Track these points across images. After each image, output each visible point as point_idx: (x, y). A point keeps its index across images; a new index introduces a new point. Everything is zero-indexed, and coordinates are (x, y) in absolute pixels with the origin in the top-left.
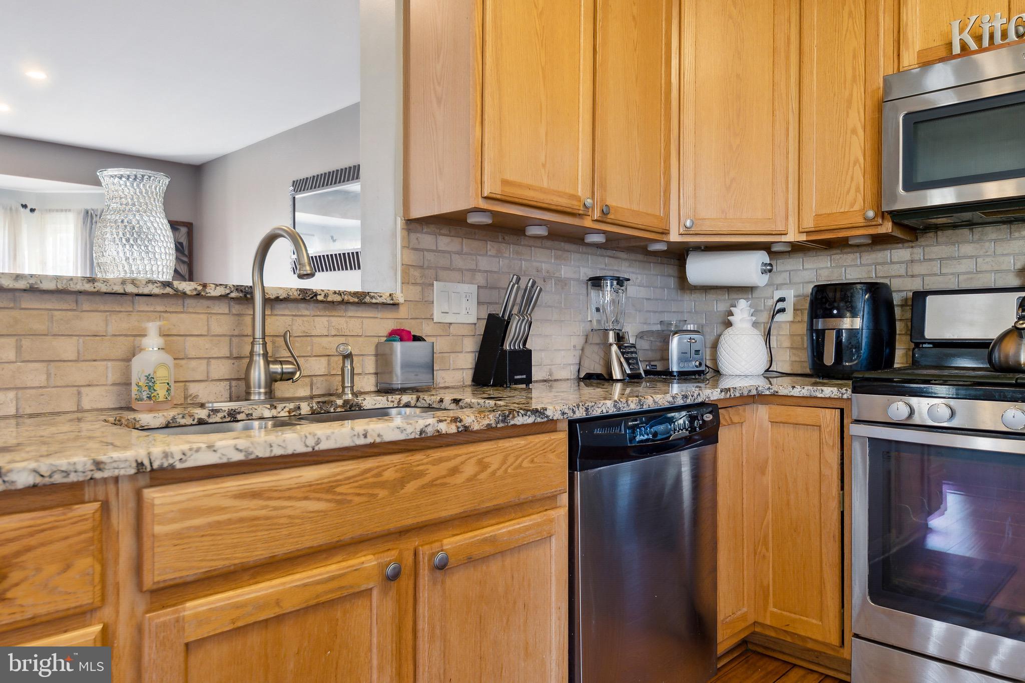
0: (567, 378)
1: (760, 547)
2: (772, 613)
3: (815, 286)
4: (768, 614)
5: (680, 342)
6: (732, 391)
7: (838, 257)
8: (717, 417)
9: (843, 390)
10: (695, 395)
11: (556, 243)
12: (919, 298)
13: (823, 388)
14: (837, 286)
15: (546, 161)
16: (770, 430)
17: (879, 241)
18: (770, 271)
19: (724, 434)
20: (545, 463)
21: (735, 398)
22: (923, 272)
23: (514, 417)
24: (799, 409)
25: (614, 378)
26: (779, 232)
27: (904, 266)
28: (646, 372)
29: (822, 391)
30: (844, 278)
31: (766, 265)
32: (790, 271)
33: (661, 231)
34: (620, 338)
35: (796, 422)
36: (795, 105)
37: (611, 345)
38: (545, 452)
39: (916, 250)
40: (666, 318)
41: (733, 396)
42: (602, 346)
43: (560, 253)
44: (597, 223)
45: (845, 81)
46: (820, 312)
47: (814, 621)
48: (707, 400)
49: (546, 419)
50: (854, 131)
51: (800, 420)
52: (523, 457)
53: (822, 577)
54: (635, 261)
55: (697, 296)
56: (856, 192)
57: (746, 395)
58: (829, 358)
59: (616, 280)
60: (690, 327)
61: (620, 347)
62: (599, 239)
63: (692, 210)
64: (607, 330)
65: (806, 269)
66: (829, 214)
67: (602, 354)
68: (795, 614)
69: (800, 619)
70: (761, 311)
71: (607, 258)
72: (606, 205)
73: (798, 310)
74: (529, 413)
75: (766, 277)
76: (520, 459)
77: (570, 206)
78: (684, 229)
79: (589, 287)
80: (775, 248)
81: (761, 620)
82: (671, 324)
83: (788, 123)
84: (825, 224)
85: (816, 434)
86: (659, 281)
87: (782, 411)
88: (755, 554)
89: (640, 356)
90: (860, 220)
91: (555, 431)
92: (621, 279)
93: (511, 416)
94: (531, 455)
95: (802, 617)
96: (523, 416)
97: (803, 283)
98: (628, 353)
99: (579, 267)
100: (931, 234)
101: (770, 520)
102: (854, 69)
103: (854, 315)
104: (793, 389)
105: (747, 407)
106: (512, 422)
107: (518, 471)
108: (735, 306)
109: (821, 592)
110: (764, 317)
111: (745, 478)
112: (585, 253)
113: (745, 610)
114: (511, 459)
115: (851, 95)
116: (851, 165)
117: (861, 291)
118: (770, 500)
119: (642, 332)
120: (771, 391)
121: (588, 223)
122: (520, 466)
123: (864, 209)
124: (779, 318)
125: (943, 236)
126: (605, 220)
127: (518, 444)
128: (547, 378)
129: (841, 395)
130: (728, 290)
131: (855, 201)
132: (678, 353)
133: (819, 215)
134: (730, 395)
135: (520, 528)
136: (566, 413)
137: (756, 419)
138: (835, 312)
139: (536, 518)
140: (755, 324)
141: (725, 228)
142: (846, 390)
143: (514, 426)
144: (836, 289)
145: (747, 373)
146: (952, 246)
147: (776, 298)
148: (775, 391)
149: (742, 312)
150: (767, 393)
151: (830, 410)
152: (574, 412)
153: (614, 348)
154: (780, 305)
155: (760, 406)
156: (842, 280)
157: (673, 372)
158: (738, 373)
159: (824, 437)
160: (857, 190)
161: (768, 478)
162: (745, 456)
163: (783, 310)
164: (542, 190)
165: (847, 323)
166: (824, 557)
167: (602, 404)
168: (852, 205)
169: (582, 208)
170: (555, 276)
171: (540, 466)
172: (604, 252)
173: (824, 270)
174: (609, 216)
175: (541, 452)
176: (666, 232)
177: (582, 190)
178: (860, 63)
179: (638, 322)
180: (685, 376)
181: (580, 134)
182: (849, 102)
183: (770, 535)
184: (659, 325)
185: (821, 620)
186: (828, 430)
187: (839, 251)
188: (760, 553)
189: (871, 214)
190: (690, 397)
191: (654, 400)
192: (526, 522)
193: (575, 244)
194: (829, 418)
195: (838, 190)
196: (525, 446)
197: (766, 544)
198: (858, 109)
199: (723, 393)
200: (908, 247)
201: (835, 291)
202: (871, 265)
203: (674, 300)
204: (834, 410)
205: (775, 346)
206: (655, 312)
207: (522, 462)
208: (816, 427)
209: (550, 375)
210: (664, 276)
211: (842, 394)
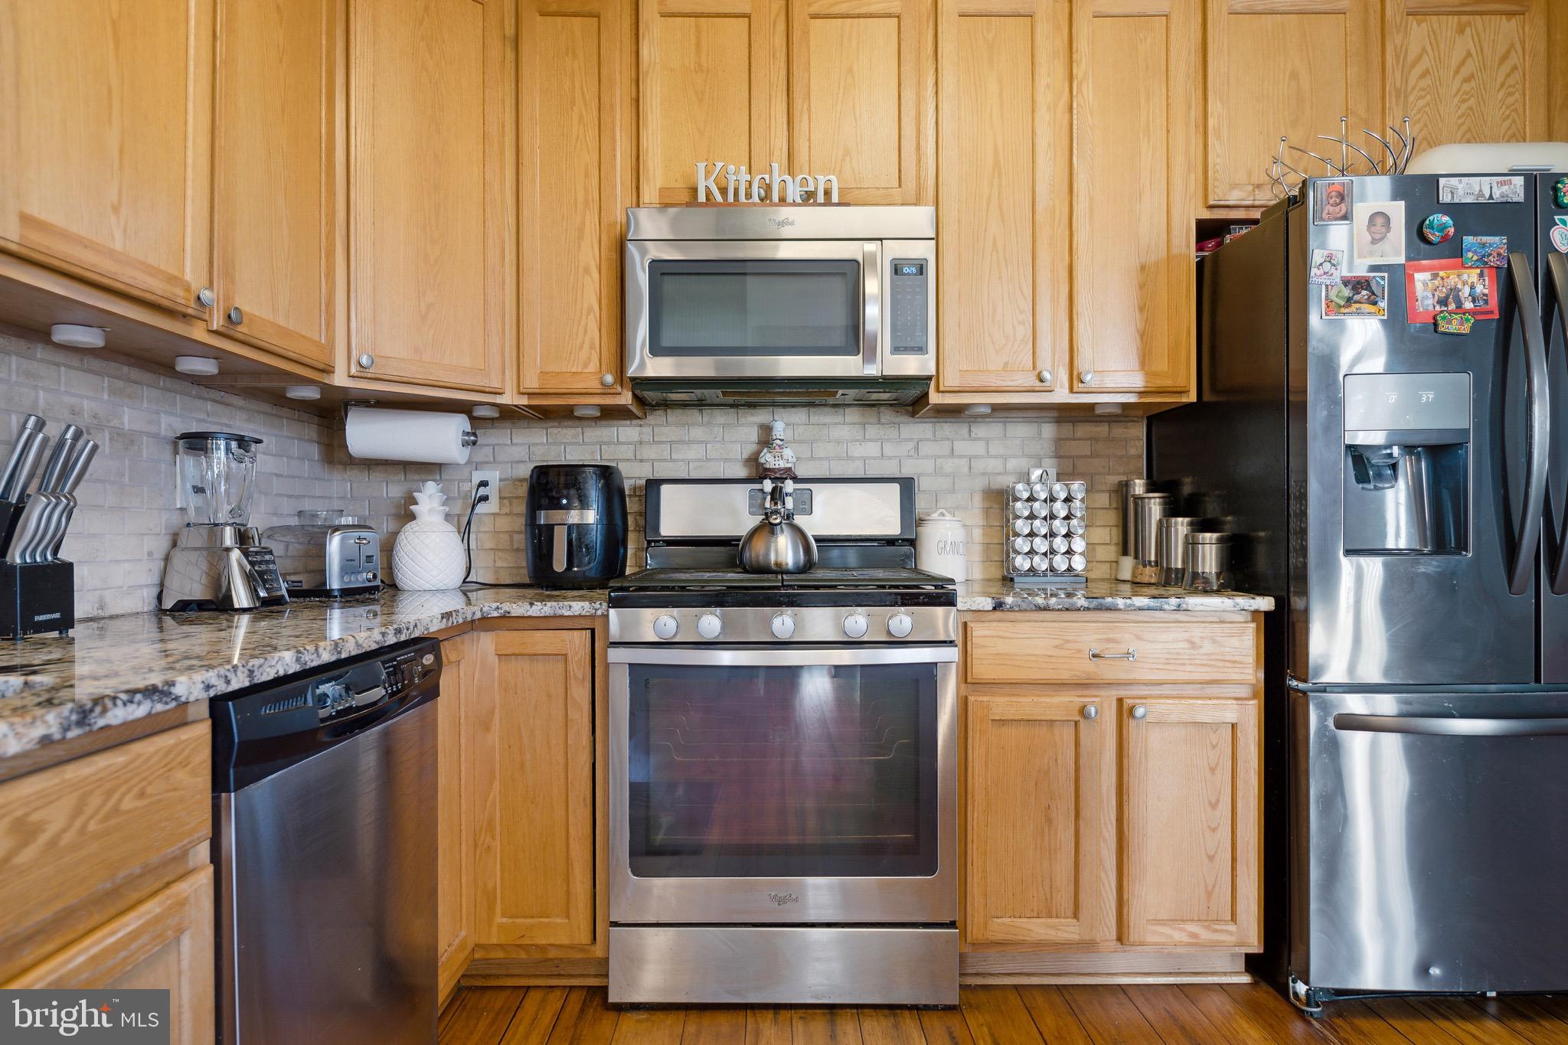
0: (134, 611)
1: (482, 838)
2: (500, 926)
3: (536, 467)
4: (494, 929)
5: (343, 543)
6: (454, 614)
7: (555, 431)
8: (438, 659)
9: (597, 605)
10: (411, 627)
11: (112, 364)
12: (653, 485)
13: (571, 603)
14: (562, 469)
15: (120, 201)
16: (497, 665)
17: (610, 414)
18: (474, 443)
19: (445, 681)
20: (168, 791)
21: (459, 625)
22: (653, 456)
23: (105, 711)
24: (539, 634)
25: (236, 606)
26: (493, 390)
27: (633, 447)
28: (291, 593)
29: (570, 607)
30: (563, 459)
31: (468, 434)
32: (494, 446)
33: (321, 366)
34: (243, 538)
35: (533, 652)
36: (512, 220)
37: (228, 550)
38: (169, 770)
39: (644, 429)
40: (307, 505)
41: (455, 623)
42: (205, 553)
43: (120, 384)
44: (217, 337)
45: (576, 203)
46: (545, 501)
47: (558, 920)
48: (426, 632)
49: (173, 704)
50: (587, 271)
51: (540, 649)
52: (123, 789)
53: (568, 858)
54: (259, 412)
55: (353, 474)
56: (591, 348)
57: (470, 619)
58: (559, 564)
59: (236, 440)
60: (349, 521)
61: (246, 553)
62: (206, 367)
63: (370, 340)
64: (216, 525)
65: (516, 444)
66: (558, 373)
67: (204, 565)
68: (532, 917)
69: (540, 922)
70: (454, 498)
71: (209, 403)
72: (236, 308)
73: (505, 498)
74: (138, 697)
75: (467, 451)
76: (116, 796)
77: (169, 295)
78: (359, 368)
79: (181, 449)
80: (479, 412)
81: (483, 941)
82: (316, 516)
83: (503, 242)
84: (553, 385)
85: (560, 666)
86: (295, 448)
87: (512, 640)
88: (476, 846)
89: (278, 567)
90: (594, 384)
91: (184, 724)
92: (247, 439)
93: (98, 709)
94: (138, 783)
95: (542, 920)
96: (125, 704)
97: (512, 462)
98: (261, 563)
99: (157, 413)
100: (660, 412)
101: (497, 794)
102: (586, 190)
103: (584, 505)
104: (531, 607)
105: (466, 637)
106: (101, 723)
107: (113, 822)
108: (420, 491)
109: (568, 877)
110: (457, 508)
111: (463, 741)
112: (168, 390)
113: (463, 933)
114: (95, 801)
115: (583, 223)
116: (585, 312)
117: (594, 476)
118: (497, 767)
119: (272, 528)
120: (500, 611)
121: (198, 333)
122: (116, 811)
123: (600, 371)
124: (481, 508)
125: (674, 416)
126: (232, 333)
127: (109, 766)
128: (95, 613)
129: (594, 611)
130: (405, 467)
131: (589, 359)
132: (341, 560)
133: (546, 373)
134: (453, 623)
135: (117, 943)
136: (213, 686)
137: (477, 653)
138: (564, 501)
139: (152, 908)
140: (448, 517)
141: (420, 376)
142: (600, 604)
143: (107, 727)
144: (559, 472)
145: (440, 586)
146: (683, 429)
147: (476, 480)
148: (505, 612)
149: (429, 500)
150: (495, 614)
151: (579, 632)
152: (228, 682)
153: (236, 555)
154: (482, 491)
155: (482, 633)
156: (561, 460)
157: (333, 590)
158: (428, 587)
159: (571, 670)
160: (592, 347)
161: (494, 736)
162: (463, 709)
163: (485, 498)
164: (111, 254)
165: (574, 517)
166: (571, 831)
167: (276, 659)
168: (586, 365)
169: (192, 304)
170: (112, 424)
171: (160, 801)
172: (204, 391)
173: (539, 447)
174: (240, 328)
175: (162, 771)
176: (328, 370)
177: (192, 273)
178: (593, 186)
179: (263, 512)
180: (352, 596)
181: (189, 170)
182: (581, 231)
183: (498, 815)
184: (296, 518)
185: (568, 917)
186: (577, 659)
187: (556, 424)
188: (483, 844)
189: (609, 379)
190: (405, 631)
191: (357, 642)
192: (131, 922)
193: (150, 371)
194: (577, 642)
195: (568, 343)
196: (123, 768)
197: (490, 827)
198: (592, 244)
199: (444, 620)
200: (636, 426)
201: (559, 474)
202: (595, 444)
203: (318, 479)
204: (584, 632)
205: (475, 548)
206: (290, 496)
207: (120, 800)
208: (560, 657)
209: (102, 607)
210: (304, 440)
211: (596, 610)
